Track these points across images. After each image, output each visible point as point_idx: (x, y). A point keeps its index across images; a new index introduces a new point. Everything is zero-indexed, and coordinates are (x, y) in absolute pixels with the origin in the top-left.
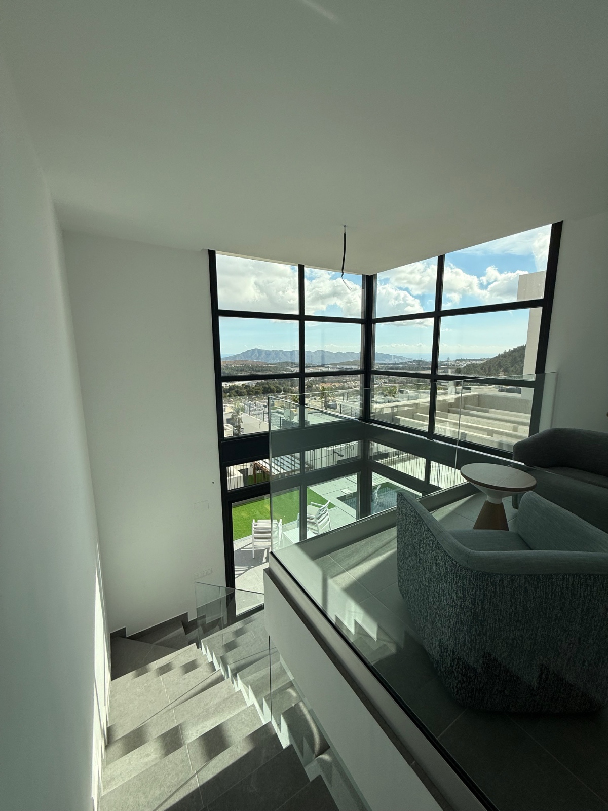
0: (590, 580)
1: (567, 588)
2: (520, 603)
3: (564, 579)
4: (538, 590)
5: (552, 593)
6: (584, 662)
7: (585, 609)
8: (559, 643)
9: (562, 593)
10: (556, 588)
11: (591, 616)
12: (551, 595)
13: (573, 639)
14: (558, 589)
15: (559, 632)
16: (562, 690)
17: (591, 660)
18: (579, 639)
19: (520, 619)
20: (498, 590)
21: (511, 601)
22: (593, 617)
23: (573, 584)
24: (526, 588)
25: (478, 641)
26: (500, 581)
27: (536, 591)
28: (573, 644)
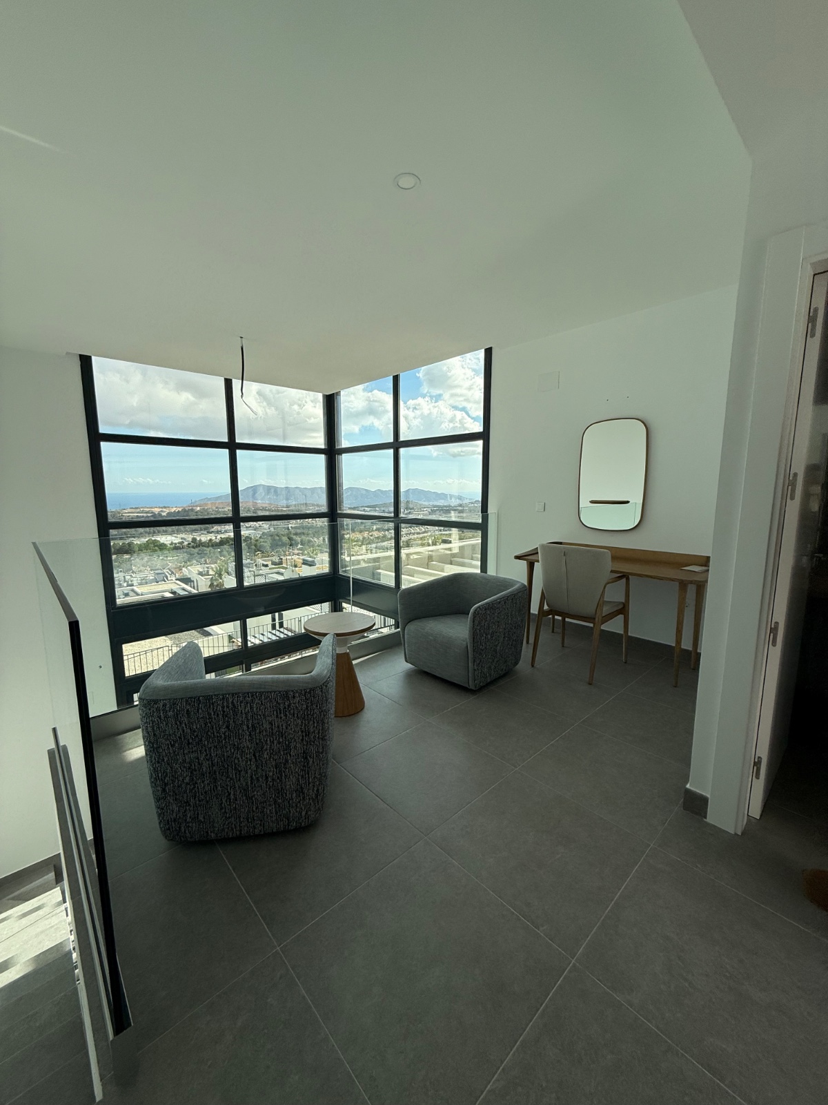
0: (249, 697)
1: (228, 707)
2: (186, 725)
3: (223, 698)
4: (200, 711)
5: (215, 712)
6: (267, 778)
7: (250, 725)
8: (236, 761)
9: (224, 712)
10: (217, 707)
11: (258, 731)
12: (214, 715)
13: (248, 756)
14: (220, 708)
15: (232, 751)
16: (254, 809)
17: (273, 775)
18: (254, 755)
19: (191, 741)
20: (162, 715)
21: (176, 724)
22: (260, 732)
23: (232, 702)
24: (188, 711)
25: (159, 769)
26: (163, 706)
27: (198, 712)
28: (250, 760)
